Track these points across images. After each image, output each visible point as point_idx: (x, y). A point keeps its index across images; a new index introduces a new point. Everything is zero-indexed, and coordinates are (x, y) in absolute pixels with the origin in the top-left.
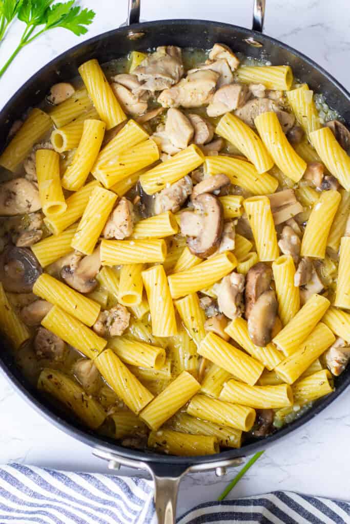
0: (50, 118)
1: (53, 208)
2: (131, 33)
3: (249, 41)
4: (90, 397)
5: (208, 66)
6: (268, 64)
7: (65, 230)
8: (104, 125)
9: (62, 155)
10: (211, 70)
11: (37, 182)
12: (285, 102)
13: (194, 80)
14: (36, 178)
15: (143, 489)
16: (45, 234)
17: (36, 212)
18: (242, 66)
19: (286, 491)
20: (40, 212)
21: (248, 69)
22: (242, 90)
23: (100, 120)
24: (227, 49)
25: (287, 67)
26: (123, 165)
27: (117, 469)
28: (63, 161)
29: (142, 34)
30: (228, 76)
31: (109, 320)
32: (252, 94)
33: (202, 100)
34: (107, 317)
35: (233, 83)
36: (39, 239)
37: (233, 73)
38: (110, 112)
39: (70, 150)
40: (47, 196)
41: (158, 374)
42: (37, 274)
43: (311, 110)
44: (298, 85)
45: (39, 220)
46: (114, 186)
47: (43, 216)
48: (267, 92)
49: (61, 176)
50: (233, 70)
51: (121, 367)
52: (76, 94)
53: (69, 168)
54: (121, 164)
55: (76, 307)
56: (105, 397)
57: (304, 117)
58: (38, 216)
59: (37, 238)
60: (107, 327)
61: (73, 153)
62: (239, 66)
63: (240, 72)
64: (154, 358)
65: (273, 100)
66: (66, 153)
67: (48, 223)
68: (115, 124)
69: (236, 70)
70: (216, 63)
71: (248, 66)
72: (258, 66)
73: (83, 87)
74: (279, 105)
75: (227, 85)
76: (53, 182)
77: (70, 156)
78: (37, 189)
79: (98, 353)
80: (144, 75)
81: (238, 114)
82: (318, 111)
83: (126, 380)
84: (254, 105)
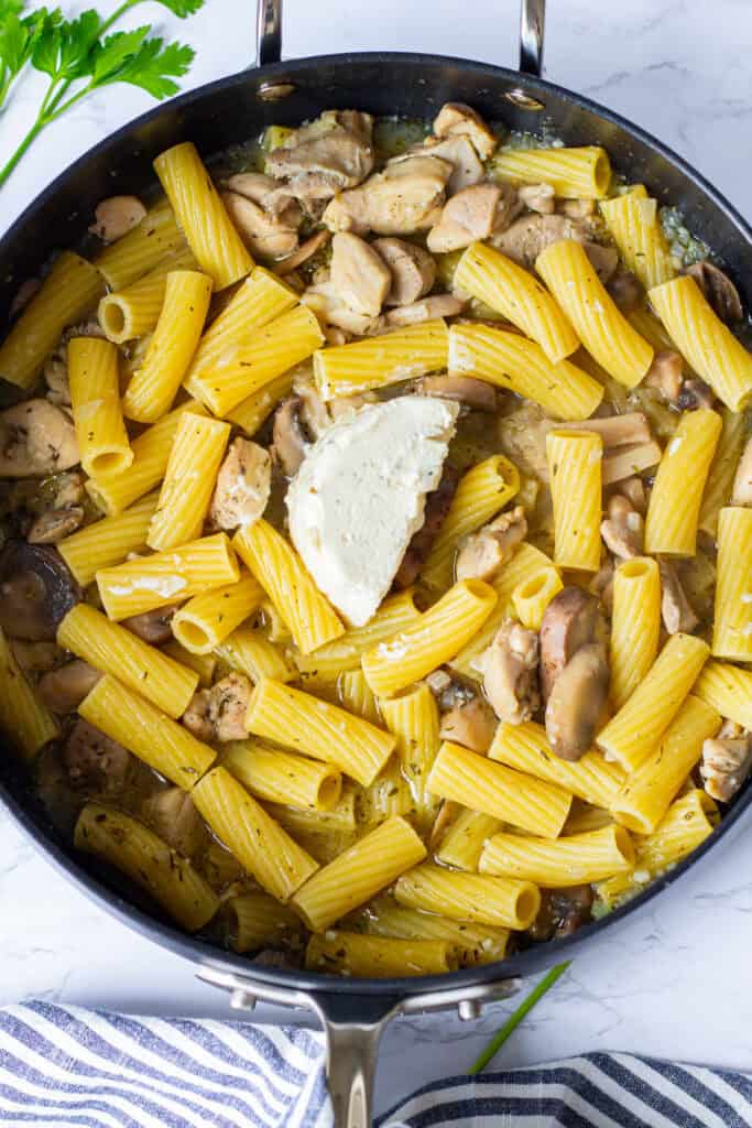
0: (98, 272)
1: (105, 460)
2: (265, 85)
3: (515, 98)
4: (188, 861)
5: (430, 149)
6: (558, 144)
7: (128, 508)
8: (208, 281)
9: (124, 348)
10: (438, 157)
11: (70, 406)
12: (598, 226)
13: (399, 177)
14: (68, 400)
15: (306, 1049)
16: (90, 514)
17: (70, 471)
18: (504, 149)
19: (613, 1051)
20: (77, 469)
21: (516, 154)
22: (502, 198)
23: (201, 271)
24: (470, 116)
25: (598, 149)
26: (249, 365)
27: (248, 1008)
28: (125, 360)
29: (289, 88)
30: (473, 170)
31: (215, 708)
32: (526, 208)
33: (415, 218)
34: (208, 704)
35: (483, 182)
36: (76, 525)
37: (483, 164)
38: (220, 254)
39: (138, 337)
40: (92, 434)
41: (327, 819)
42: (70, 600)
43: (653, 241)
44: (624, 189)
45: (77, 486)
46: (231, 412)
47: (84, 477)
48: (559, 205)
49: (122, 392)
50: (483, 157)
51: (247, 804)
52: (150, 217)
53: (136, 374)
54: (243, 364)
55: (146, 674)
56: (216, 867)
57: (638, 255)
58: (74, 477)
59: (72, 525)
60: (213, 722)
61: (145, 343)
62: (497, 150)
63: (500, 160)
64: (315, 787)
65: (573, 220)
66: (132, 344)
67: (94, 491)
68: (233, 279)
69: (489, 158)
70: (446, 143)
71: (514, 148)
72: (536, 148)
73: (165, 203)
74: (584, 230)
75: (470, 187)
76: (102, 407)
77: (139, 350)
78: (71, 421)
79: (196, 777)
80: (285, 164)
81: (497, 243)
82: (670, 243)
83: (258, 831)
84: (532, 226)
